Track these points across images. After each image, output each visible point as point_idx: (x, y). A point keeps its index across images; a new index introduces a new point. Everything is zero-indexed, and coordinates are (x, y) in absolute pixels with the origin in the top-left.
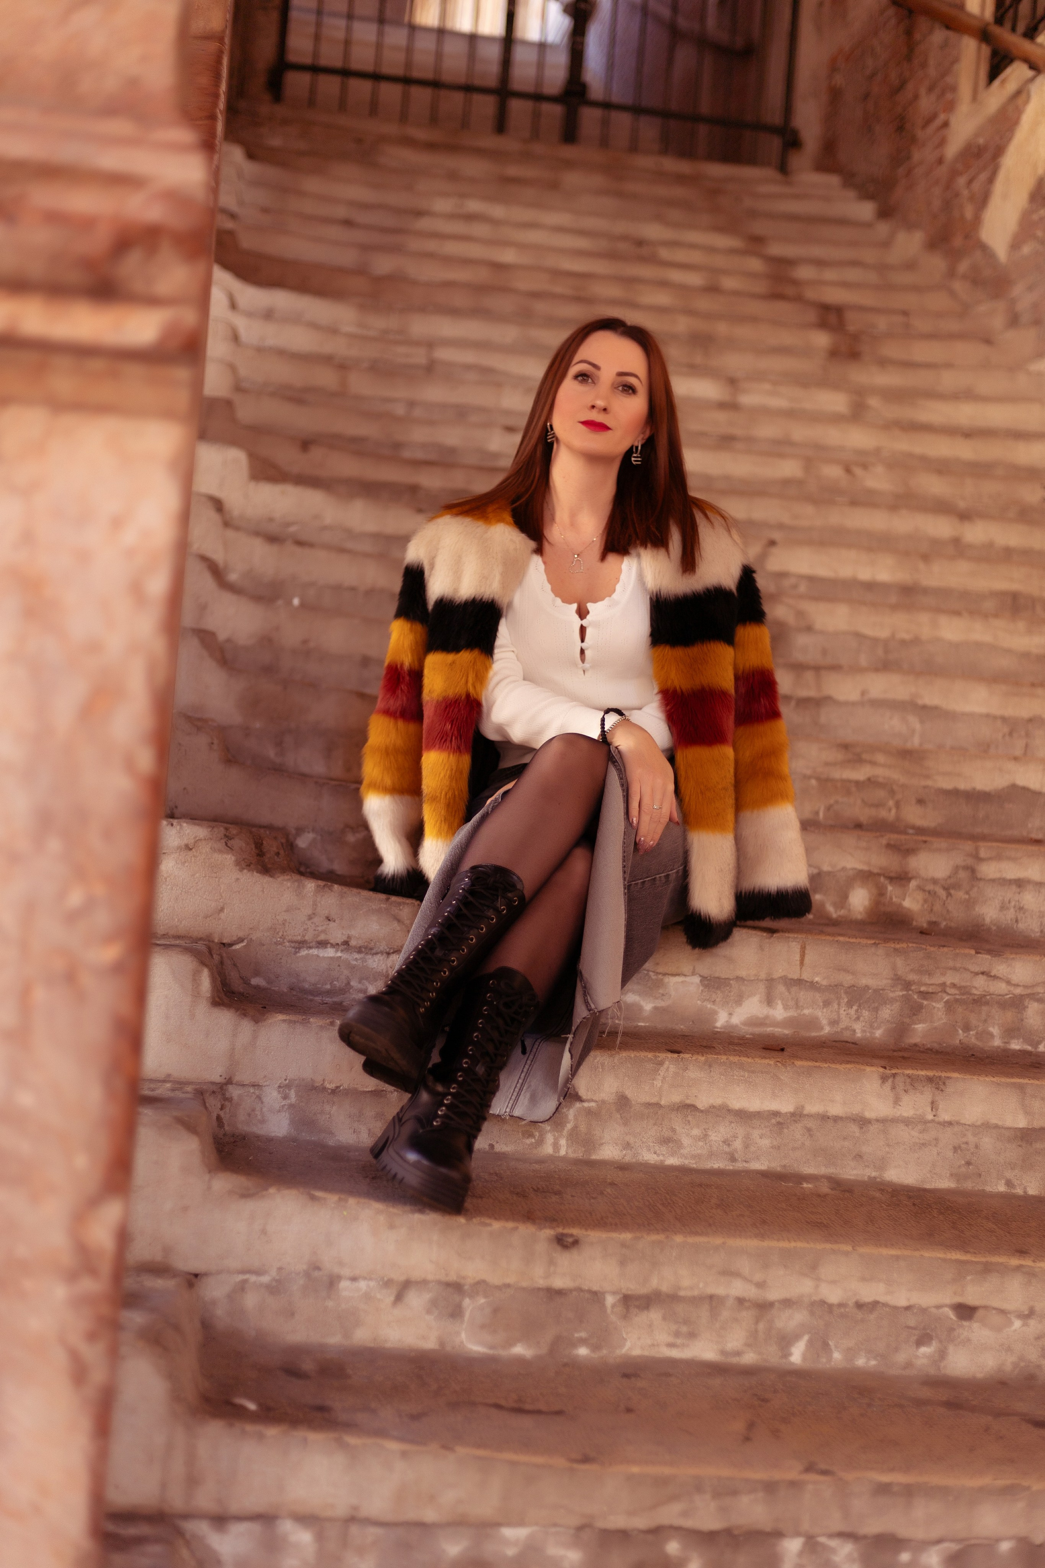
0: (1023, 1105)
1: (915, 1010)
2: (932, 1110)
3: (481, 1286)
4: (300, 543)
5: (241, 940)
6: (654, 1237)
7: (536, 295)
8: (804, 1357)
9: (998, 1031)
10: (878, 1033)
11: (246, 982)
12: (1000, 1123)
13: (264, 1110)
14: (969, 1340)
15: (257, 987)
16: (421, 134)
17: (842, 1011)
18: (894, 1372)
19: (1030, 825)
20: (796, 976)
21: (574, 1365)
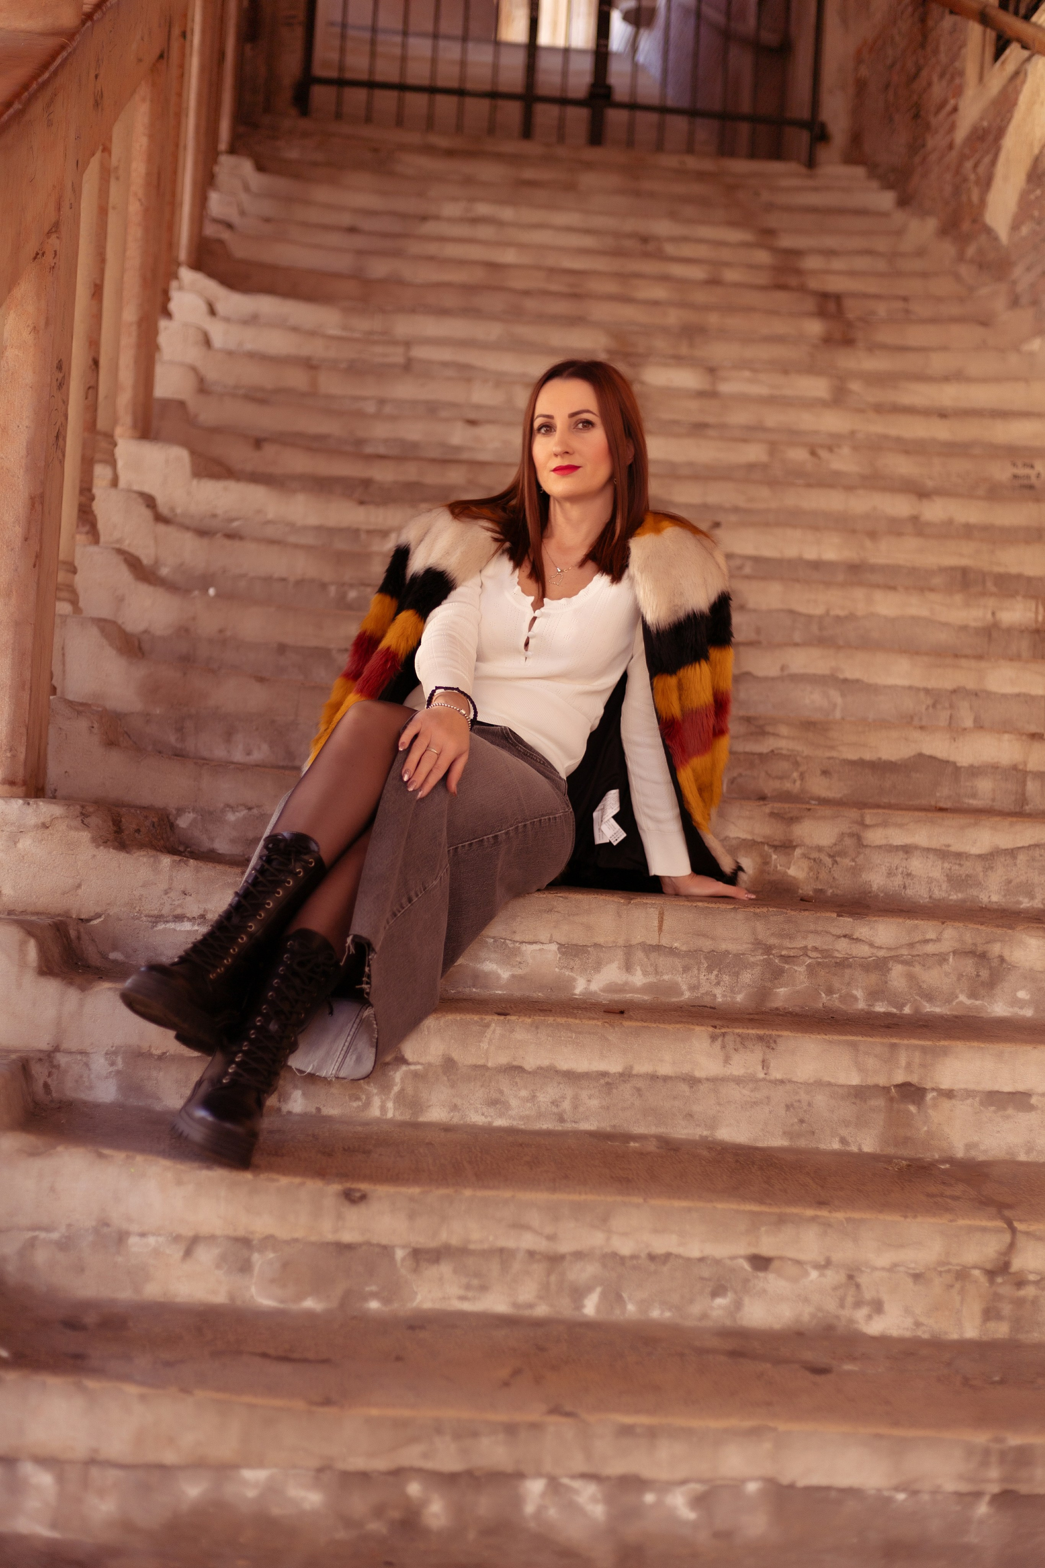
0: (856, 1063)
1: (777, 974)
2: (763, 1068)
3: (269, 1241)
4: (231, 536)
5: (98, 916)
6: (442, 1191)
7: (527, 293)
8: (598, 1309)
9: (862, 994)
10: (739, 998)
11: (104, 957)
12: (833, 1081)
13: (92, 1076)
14: (765, 1291)
15: (115, 962)
16: (443, 142)
17: (702, 977)
18: (689, 1323)
19: (938, 794)
20: (654, 942)
21: (365, 1318)
